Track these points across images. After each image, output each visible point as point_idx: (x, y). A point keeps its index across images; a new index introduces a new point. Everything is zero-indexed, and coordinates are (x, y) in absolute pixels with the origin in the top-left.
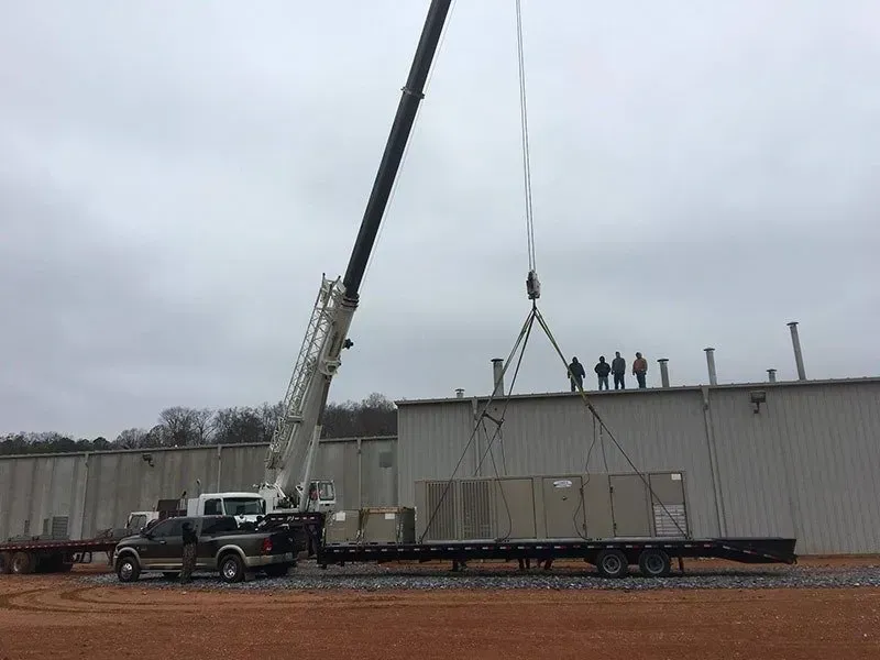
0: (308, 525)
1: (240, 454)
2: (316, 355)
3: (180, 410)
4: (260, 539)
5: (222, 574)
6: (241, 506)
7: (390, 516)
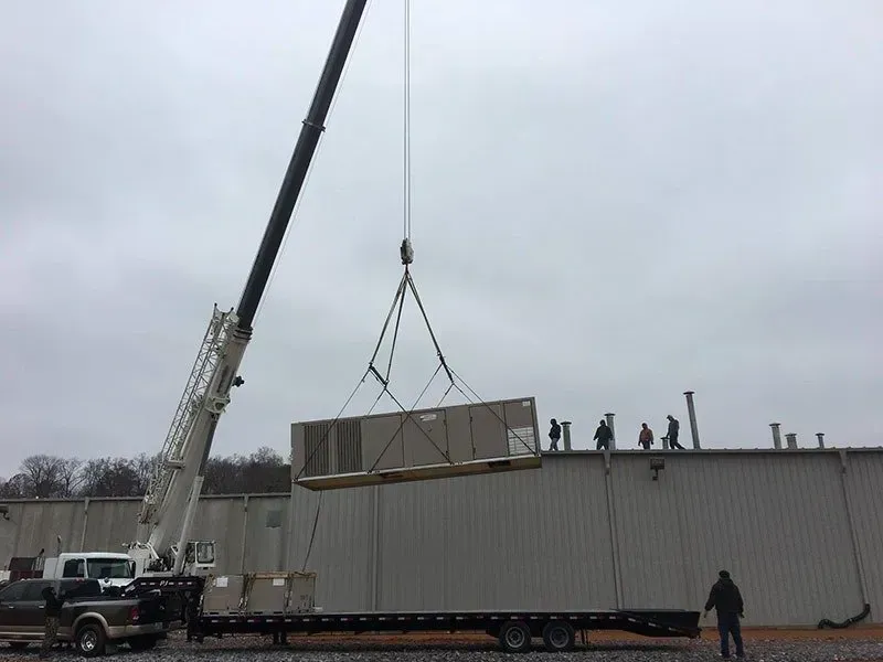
0: (184, 591)
1: (110, 508)
2: (203, 391)
3: (45, 458)
4: (126, 607)
5: (79, 645)
6: (107, 568)
7: (279, 582)
